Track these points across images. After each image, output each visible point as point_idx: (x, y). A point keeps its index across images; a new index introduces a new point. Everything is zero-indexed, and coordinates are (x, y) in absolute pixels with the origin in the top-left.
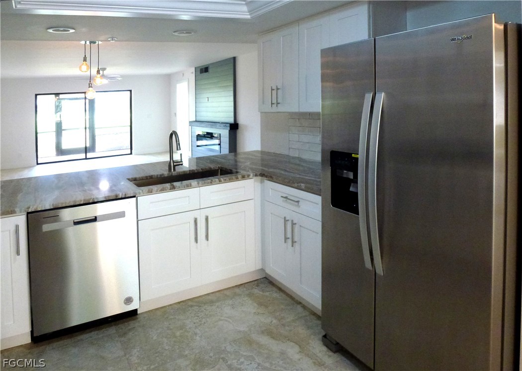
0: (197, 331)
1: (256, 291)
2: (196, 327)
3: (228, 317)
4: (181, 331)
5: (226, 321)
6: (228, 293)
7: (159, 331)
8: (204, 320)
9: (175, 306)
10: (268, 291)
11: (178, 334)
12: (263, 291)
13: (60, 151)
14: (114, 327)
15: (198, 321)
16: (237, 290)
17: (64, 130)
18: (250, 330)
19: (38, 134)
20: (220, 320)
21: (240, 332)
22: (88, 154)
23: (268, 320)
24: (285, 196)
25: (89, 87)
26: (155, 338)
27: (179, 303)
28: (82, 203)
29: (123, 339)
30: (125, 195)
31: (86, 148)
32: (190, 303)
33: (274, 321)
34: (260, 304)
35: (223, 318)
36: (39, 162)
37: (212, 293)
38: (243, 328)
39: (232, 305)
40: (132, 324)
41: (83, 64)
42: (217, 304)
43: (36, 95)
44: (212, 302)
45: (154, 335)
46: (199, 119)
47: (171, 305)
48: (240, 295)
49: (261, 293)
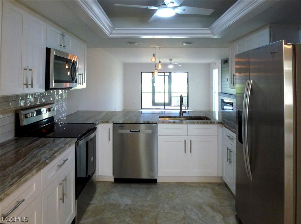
0: (179, 196)
1: (217, 188)
2: (179, 195)
3: (197, 195)
4: (172, 194)
5: (195, 196)
6: (202, 185)
7: (163, 191)
8: (185, 193)
9: (175, 184)
10: (222, 189)
11: (170, 195)
12: (220, 188)
13: (154, 104)
14: (146, 185)
15: (181, 192)
16: (207, 185)
17: (156, 92)
18: (203, 203)
19: (142, 93)
20: (192, 195)
21: (198, 202)
22: (165, 107)
23: (215, 202)
24: (229, 135)
25: (155, 70)
26: (160, 194)
27: (177, 183)
28: (134, 123)
29: (147, 190)
30: (152, 122)
31: (165, 103)
32: (182, 184)
33: (218, 203)
34: (215, 194)
35: (193, 194)
36: (142, 108)
37: (194, 183)
38: (201, 201)
39: (201, 190)
40: (153, 186)
41: (153, 58)
42: (194, 188)
43: (142, 72)
44: (192, 187)
45: (160, 192)
46: (224, 92)
47: (173, 183)
48: (207, 187)
49: (219, 189)
